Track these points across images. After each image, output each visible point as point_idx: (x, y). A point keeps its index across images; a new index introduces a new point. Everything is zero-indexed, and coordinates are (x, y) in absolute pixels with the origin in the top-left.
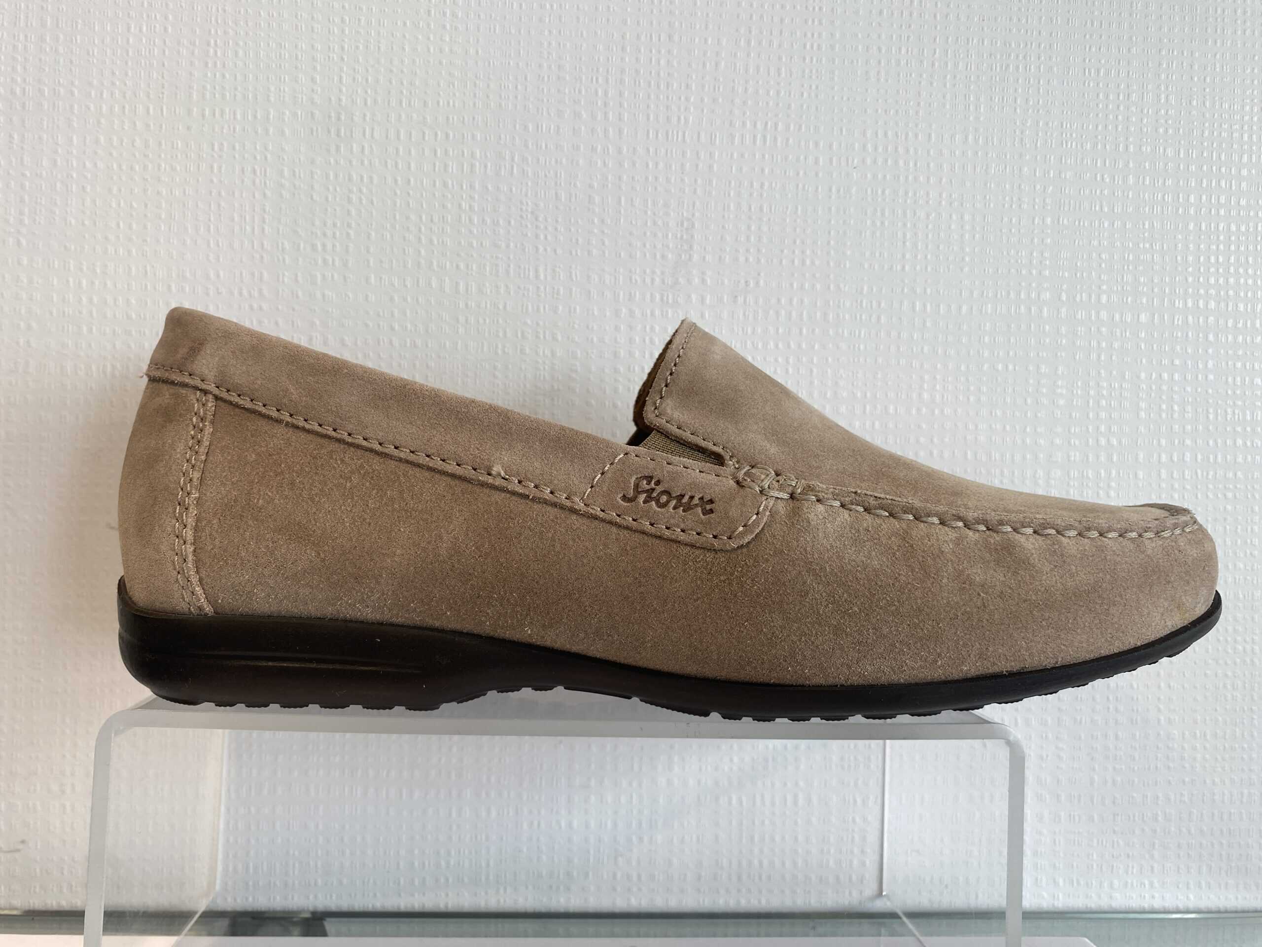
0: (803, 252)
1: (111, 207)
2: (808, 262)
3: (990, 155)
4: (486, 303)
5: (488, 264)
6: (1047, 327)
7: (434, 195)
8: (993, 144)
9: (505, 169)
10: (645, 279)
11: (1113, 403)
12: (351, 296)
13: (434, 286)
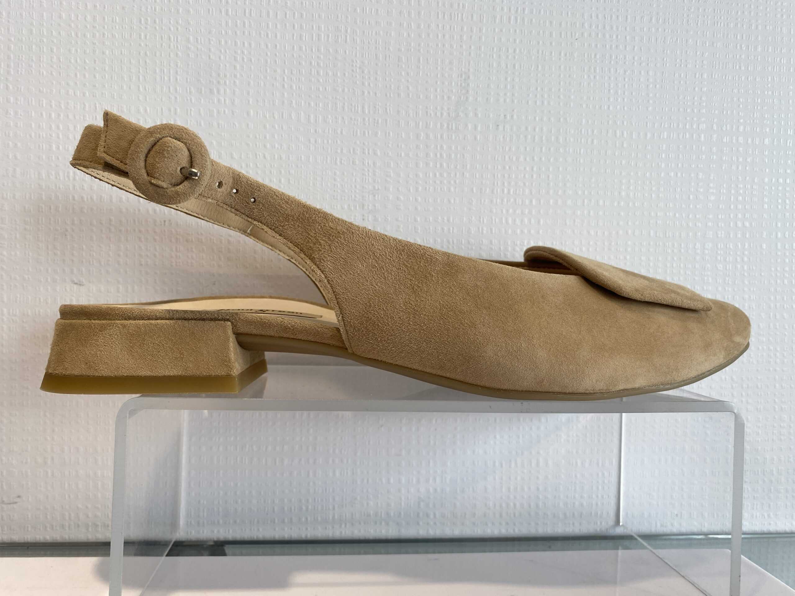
0: (542, 96)
1: (70, 62)
2: (546, 103)
3: (667, 31)
4: (329, 130)
5: (330, 102)
6: (704, 148)
7: (293, 56)
8: (669, 23)
9: (342, 37)
10: (436, 114)
11: (746, 198)
12: (237, 125)
13: (293, 118)
